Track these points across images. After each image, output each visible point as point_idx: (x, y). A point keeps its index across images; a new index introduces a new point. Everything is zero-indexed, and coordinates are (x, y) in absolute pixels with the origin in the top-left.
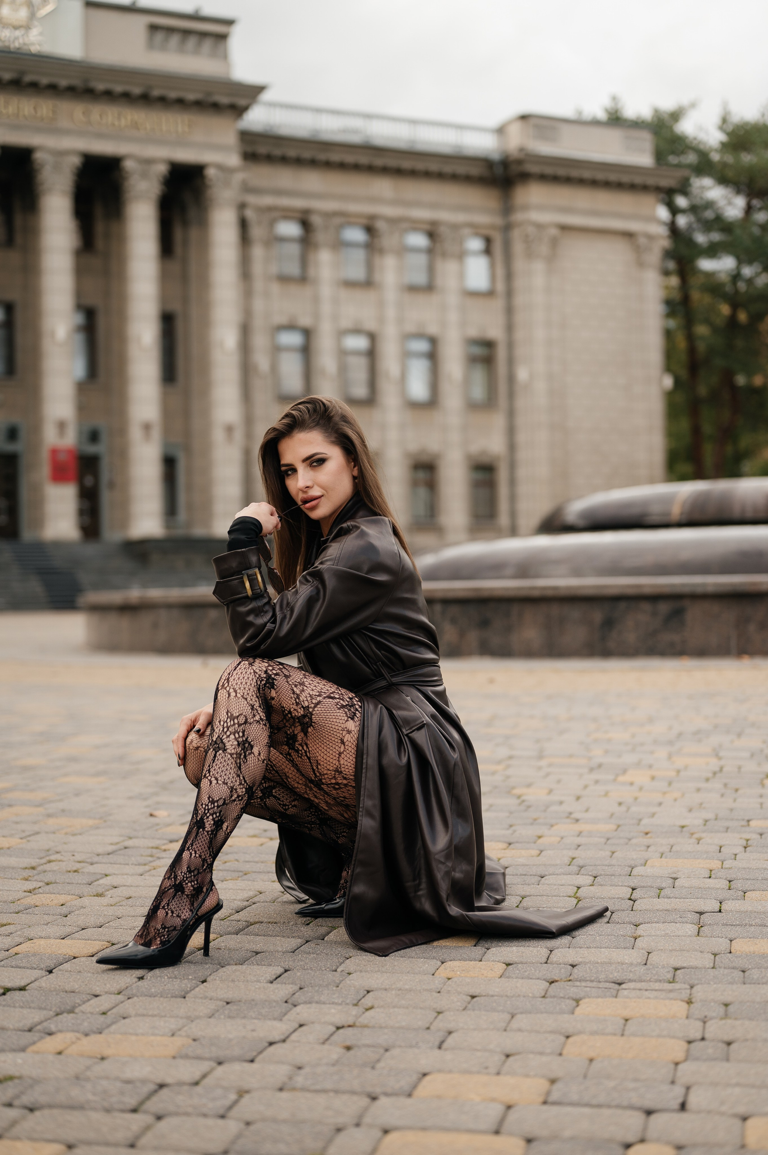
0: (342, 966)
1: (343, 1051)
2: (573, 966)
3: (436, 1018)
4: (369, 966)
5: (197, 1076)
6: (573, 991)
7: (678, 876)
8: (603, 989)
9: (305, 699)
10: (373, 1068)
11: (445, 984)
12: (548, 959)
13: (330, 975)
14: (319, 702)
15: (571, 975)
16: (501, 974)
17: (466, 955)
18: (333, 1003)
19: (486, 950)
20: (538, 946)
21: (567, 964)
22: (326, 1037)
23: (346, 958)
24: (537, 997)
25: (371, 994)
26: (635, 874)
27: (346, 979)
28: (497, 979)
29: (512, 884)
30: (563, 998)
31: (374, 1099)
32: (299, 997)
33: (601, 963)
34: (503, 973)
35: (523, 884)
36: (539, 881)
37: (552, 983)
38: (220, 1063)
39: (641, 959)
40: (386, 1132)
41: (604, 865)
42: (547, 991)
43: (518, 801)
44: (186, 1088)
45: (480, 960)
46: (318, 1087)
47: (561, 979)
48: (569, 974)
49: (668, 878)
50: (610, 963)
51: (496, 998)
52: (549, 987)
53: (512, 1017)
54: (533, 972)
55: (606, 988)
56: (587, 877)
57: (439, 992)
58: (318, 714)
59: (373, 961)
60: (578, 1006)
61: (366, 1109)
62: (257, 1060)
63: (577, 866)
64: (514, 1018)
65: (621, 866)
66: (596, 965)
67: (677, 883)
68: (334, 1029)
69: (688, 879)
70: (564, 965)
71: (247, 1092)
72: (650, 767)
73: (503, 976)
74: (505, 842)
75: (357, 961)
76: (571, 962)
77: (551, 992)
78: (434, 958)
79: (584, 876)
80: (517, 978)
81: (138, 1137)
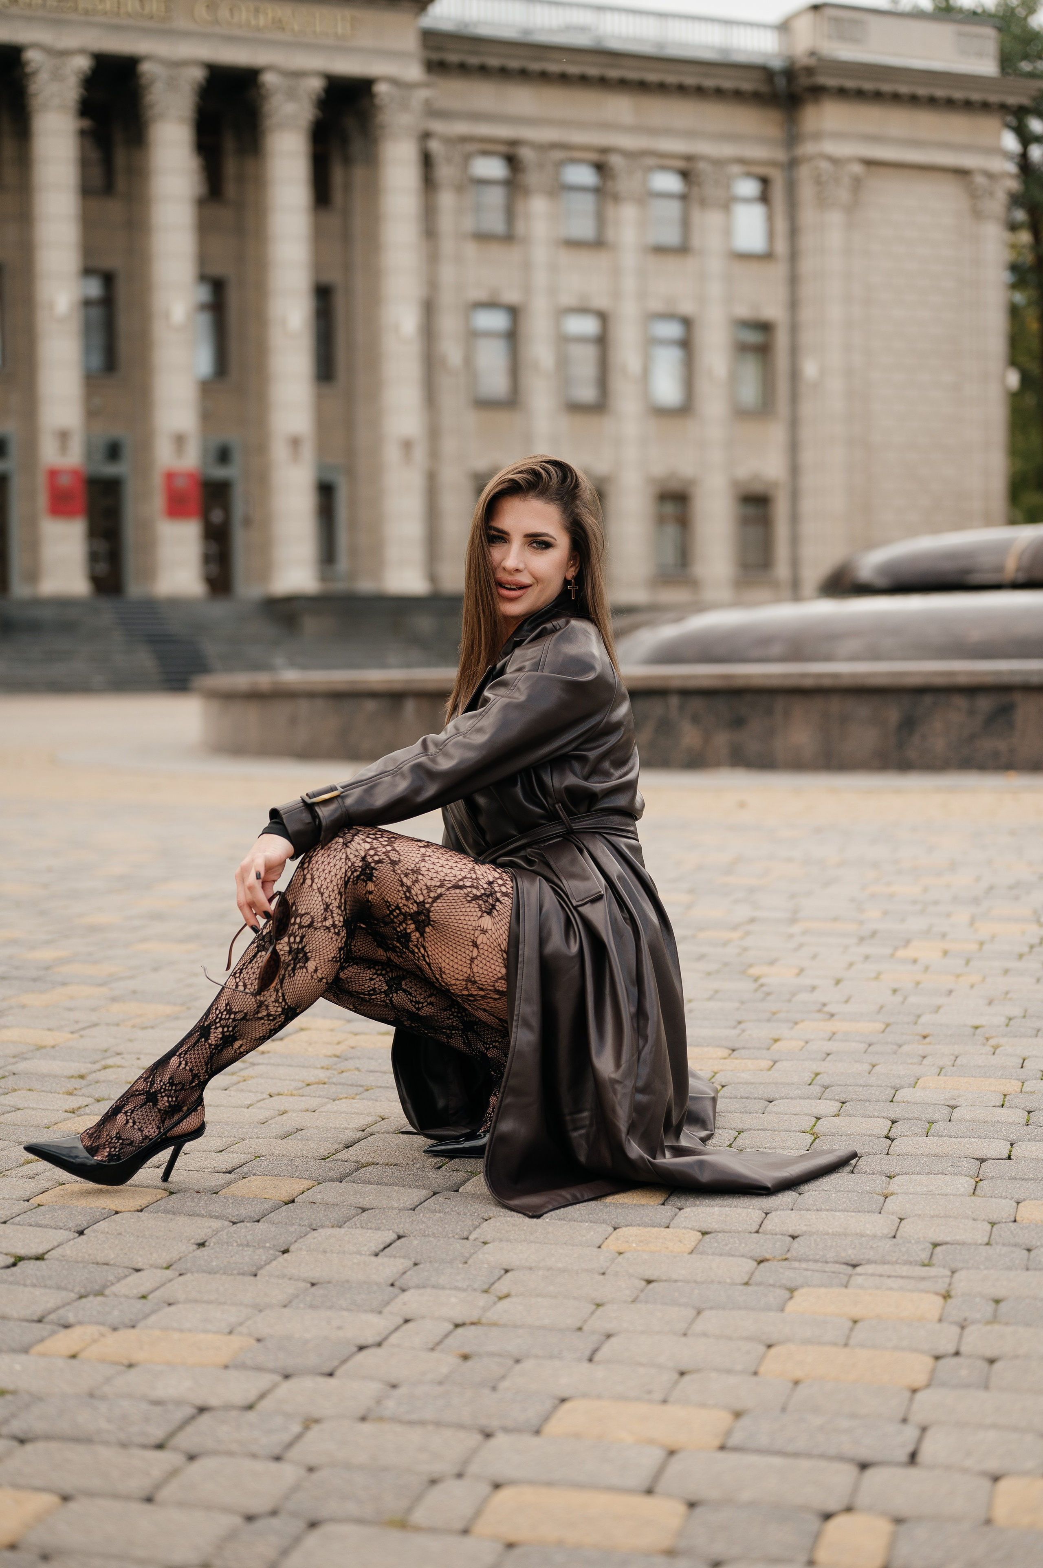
0: (476, 1232)
1: (459, 1361)
2: (794, 1237)
3: (593, 1313)
4: (513, 1232)
5: (252, 1396)
6: (788, 1274)
7: (958, 1104)
8: (830, 1274)
9: (419, 892)
10: (494, 1389)
11: (613, 1261)
12: (760, 1226)
13: (458, 1245)
14: (440, 896)
15: (788, 1251)
16: (692, 1248)
17: (648, 1218)
18: (456, 1288)
19: (677, 1210)
20: (750, 1206)
21: (785, 1235)
22: (438, 1339)
23: (483, 1219)
24: (736, 1284)
25: (509, 1274)
26: (898, 1100)
27: (479, 1252)
28: (686, 1254)
29: (727, 1112)
30: (773, 1286)
31: (488, 1435)
32: (412, 1277)
33: (833, 1234)
34: (697, 1246)
35: (743, 1112)
36: (766, 1107)
37: (761, 1262)
38: (287, 1377)
39: (888, 1230)
40: (497, 1486)
41: (857, 1086)
42: (752, 1274)
43: (755, 986)
44: (234, 1413)
45: (667, 1225)
46: (414, 1417)
47: (774, 1257)
48: (787, 1249)
49: (944, 1106)
50: (845, 1235)
51: (680, 1284)
52: (756, 1268)
53: (699, 1313)
54: (737, 1245)
55: (834, 1272)
56: (832, 1102)
57: (604, 1274)
58: (438, 910)
59: (519, 1224)
60: (791, 1298)
61: (474, 1451)
62: (338, 1373)
63: (820, 1085)
64: (701, 1316)
65: (881, 1086)
66: (826, 1237)
67: (956, 1114)
68: (451, 1327)
69: (970, 1108)
70: (780, 1236)
71: (317, 1421)
72: (944, 936)
73: (695, 1251)
74: (727, 1048)
75: (498, 1224)
76: (791, 1232)
77: (757, 1277)
78: (604, 1222)
79: (828, 1101)
80: (713, 1254)
81: (158, 1487)
